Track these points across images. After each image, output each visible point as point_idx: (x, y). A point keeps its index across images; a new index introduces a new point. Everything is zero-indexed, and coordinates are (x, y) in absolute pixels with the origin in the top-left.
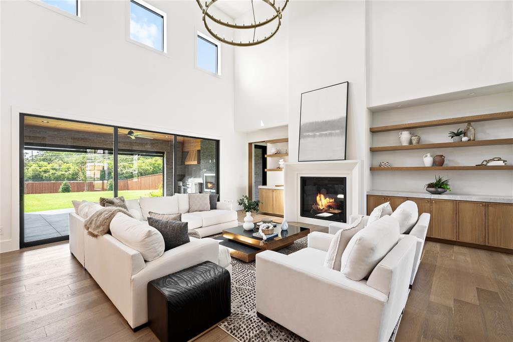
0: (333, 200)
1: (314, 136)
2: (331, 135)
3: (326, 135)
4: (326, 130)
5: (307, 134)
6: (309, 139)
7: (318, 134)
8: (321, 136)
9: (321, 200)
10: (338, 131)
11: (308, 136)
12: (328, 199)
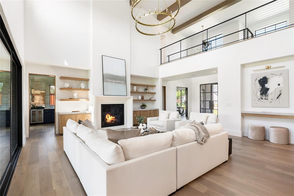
0: (114, 117)
1: (112, 82)
2: (120, 83)
3: (118, 83)
4: (117, 80)
5: (108, 80)
6: (109, 83)
7: (114, 81)
8: (115, 82)
9: (108, 117)
10: (123, 82)
11: (109, 81)
12: (112, 117)
